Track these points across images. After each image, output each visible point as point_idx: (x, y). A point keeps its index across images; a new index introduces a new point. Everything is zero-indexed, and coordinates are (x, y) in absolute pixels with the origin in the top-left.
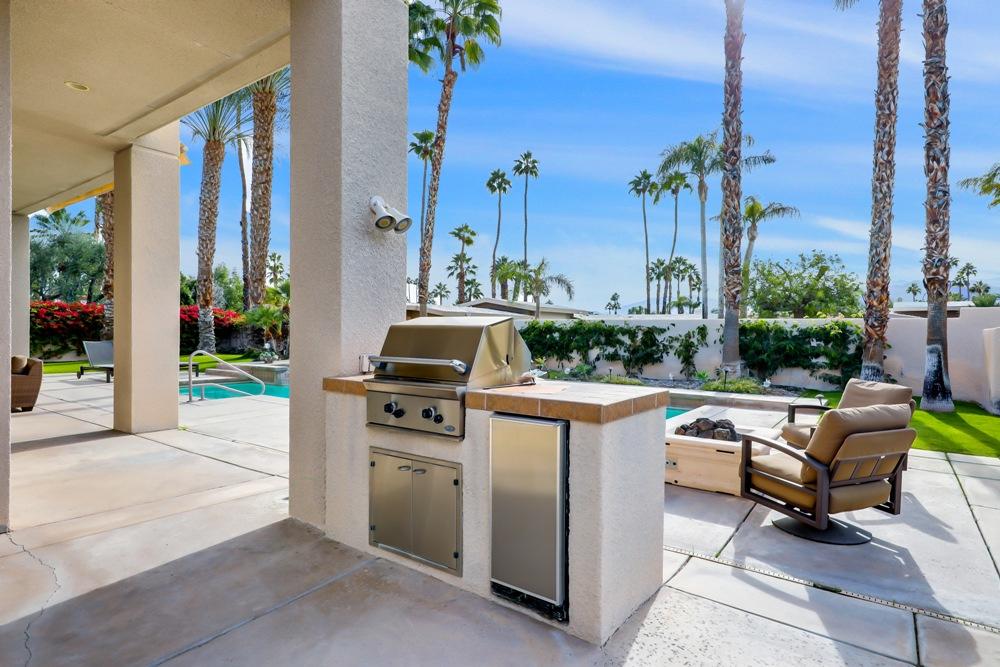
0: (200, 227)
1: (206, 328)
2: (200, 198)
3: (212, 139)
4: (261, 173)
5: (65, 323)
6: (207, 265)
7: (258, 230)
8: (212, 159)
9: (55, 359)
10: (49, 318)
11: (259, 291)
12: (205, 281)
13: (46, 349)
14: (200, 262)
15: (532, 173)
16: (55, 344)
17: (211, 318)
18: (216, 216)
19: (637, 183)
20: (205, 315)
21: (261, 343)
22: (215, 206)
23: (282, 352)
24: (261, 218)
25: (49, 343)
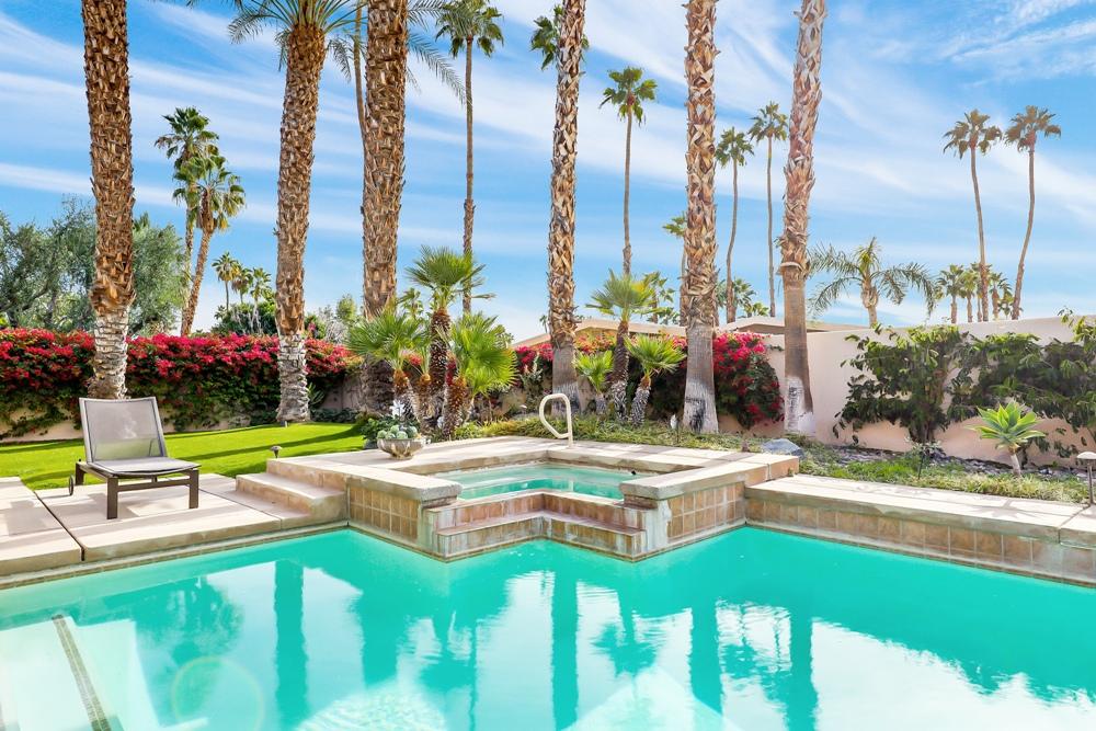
0: (281, 183)
1: (291, 373)
2: (282, 130)
3: (302, 21)
4: (385, 38)
5: (45, 369)
6: (293, 253)
7: (379, 161)
8: (301, 58)
9: (35, 437)
10: (15, 359)
11: (383, 288)
12: (289, 282)
13: (16, 417)
14: (280, 248)
15: (777, 136)
16: (32, 408)
17: (300, 353)
18: (309, 163)
19: (959, 132)
20: (290, 348)
21: (388, 398)
22: (307, 143)
23: (433, 421)
24: (386, 134)
25: (20, 406)
